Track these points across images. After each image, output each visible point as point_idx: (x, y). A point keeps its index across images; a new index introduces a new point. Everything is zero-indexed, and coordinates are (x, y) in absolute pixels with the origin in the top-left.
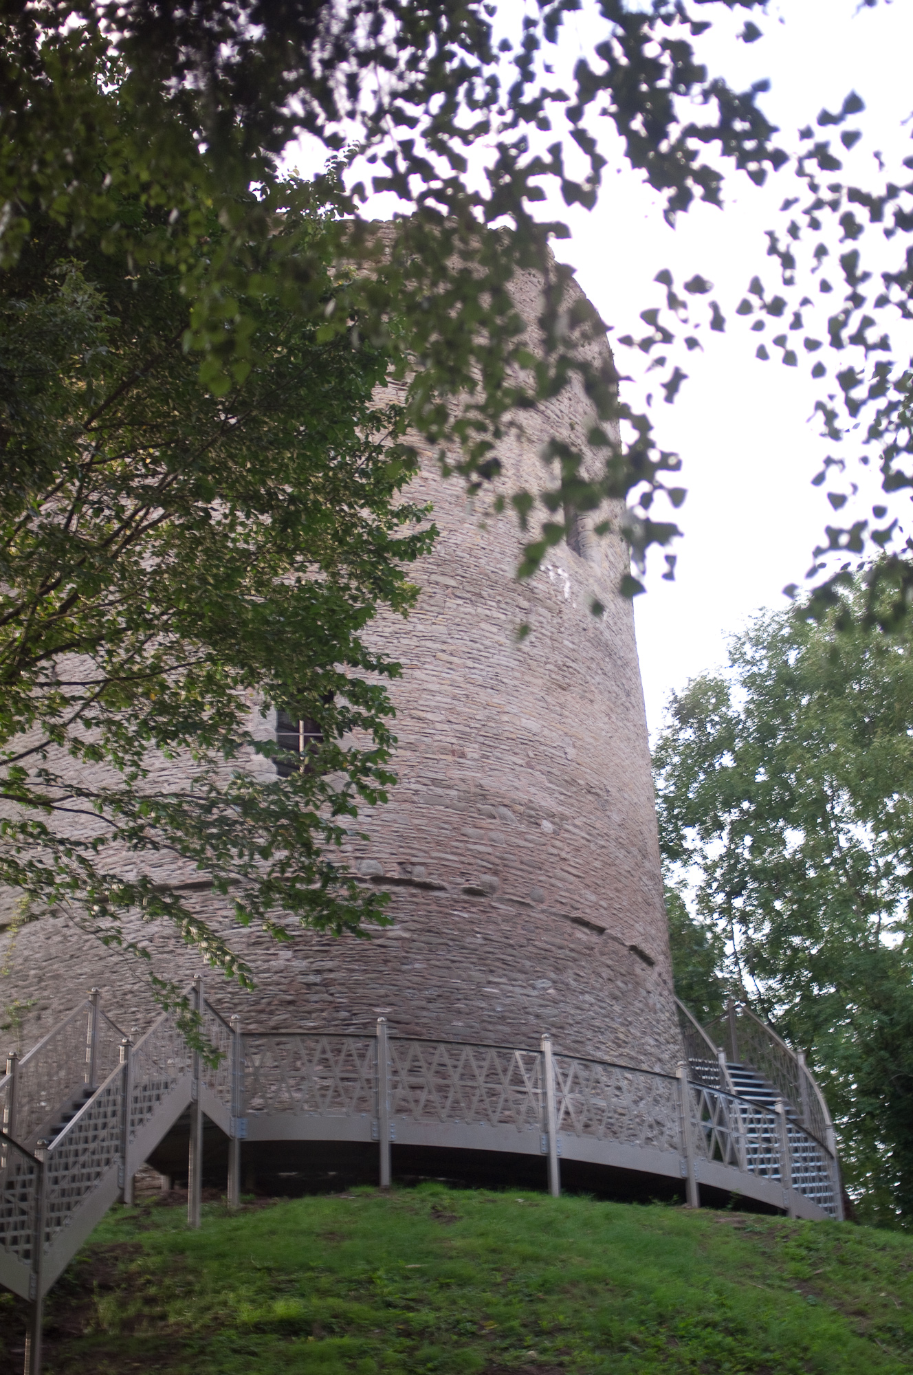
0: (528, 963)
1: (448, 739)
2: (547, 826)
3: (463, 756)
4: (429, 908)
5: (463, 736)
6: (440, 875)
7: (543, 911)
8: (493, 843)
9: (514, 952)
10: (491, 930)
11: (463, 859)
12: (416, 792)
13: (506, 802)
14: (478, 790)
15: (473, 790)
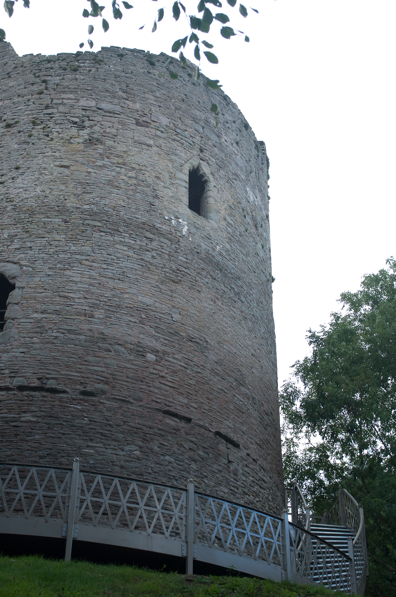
0: (121, 436)
1: (83, 308)
2: (151, 357)
3: (92, 316)
4: (54, 404)
5: (94, 306)
6: (65, 385)
7: (140, 406)
8: (107, 365)
9: (112, 429)
10: (96, 416)
11: (83, 375)
12: (56, 338)
13: (120, 342)
14: (101, 336)
15: (96, 335)
